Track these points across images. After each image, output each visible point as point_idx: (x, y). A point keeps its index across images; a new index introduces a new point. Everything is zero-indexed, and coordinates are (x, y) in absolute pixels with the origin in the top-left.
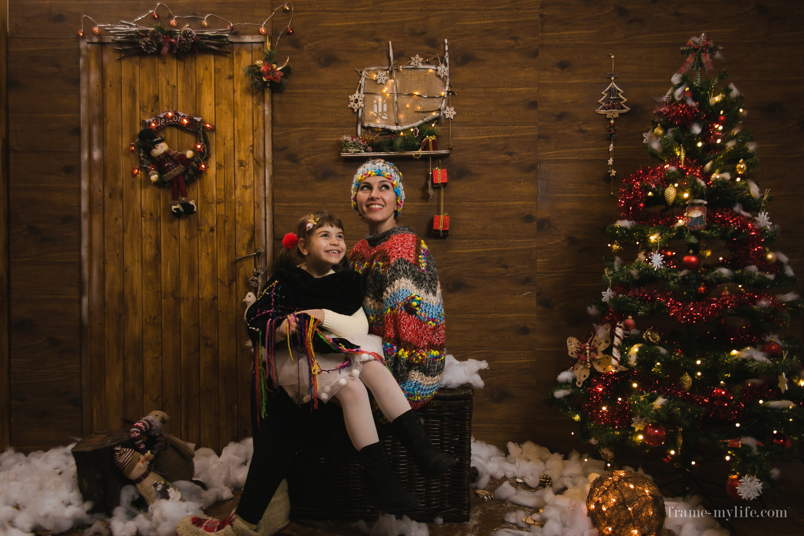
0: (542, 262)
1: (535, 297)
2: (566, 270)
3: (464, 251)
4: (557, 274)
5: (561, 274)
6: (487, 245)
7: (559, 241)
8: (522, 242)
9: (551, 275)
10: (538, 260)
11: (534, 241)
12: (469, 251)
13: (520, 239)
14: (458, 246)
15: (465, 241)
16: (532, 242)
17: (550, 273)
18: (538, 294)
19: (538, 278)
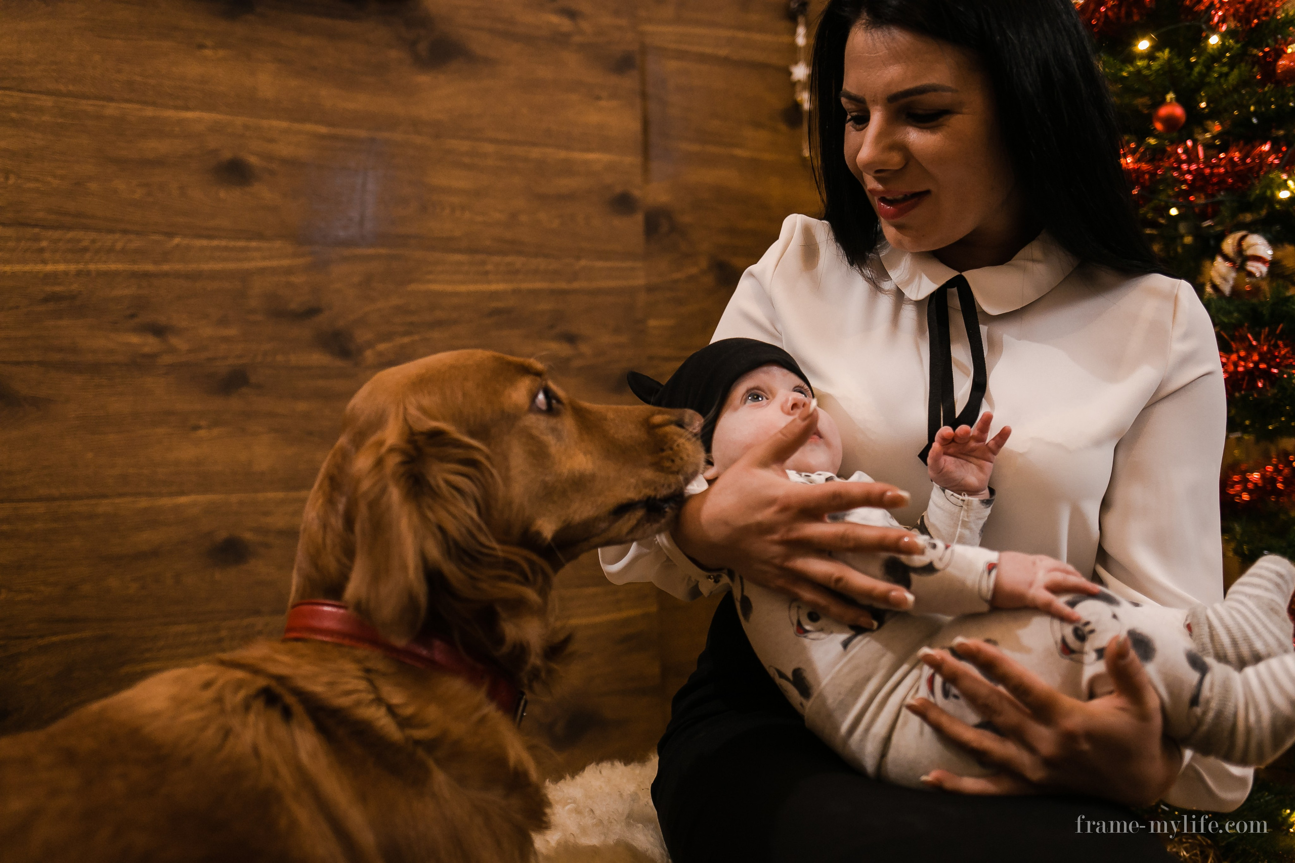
0: (659, 327)
6: (518, 271)
7: (696, 271)
8: (608, 268)
10: (650, 323)
11: (641, 268)
13: (605, 260)
14: (440, 273)
15: (458, 257)
16: (633, 269)
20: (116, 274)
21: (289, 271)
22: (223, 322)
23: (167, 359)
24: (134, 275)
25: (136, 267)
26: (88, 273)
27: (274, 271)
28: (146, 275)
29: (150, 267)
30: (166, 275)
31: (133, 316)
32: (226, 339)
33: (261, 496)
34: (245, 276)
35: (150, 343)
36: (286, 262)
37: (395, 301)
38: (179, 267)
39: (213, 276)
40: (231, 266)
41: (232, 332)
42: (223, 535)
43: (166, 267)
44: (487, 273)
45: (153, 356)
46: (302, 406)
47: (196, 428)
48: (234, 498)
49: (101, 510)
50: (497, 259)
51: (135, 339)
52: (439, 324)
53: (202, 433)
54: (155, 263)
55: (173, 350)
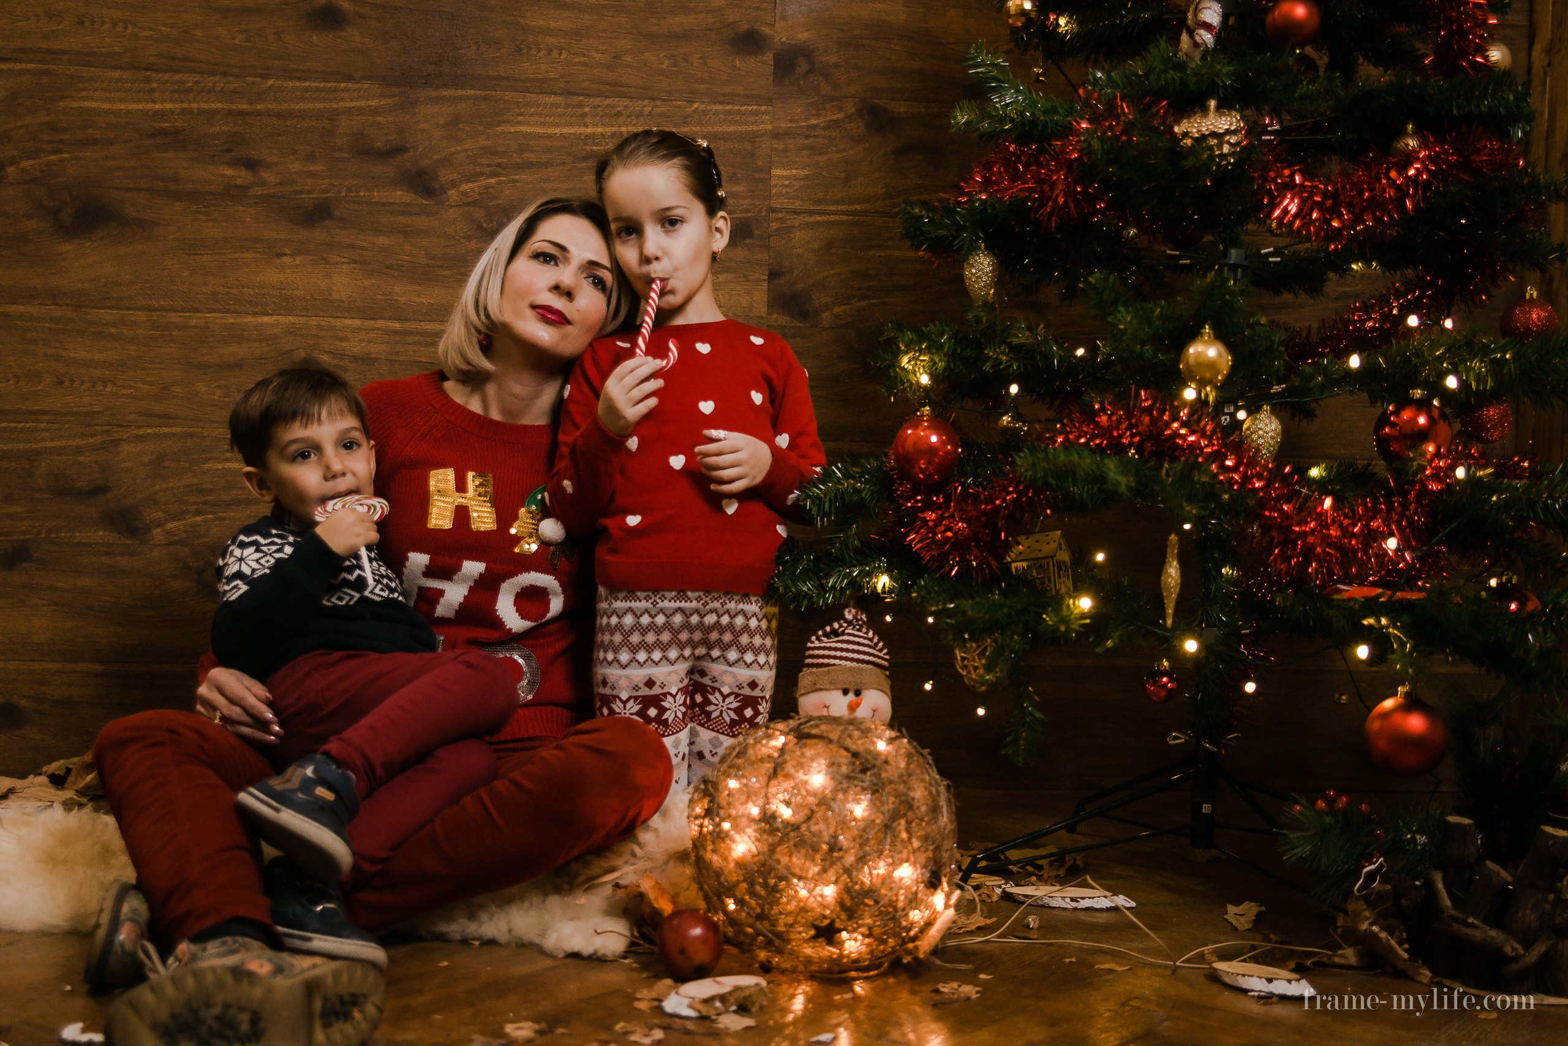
0: (787, 177)
1: (765, 286)
2: (858, 207)
3: (551, 131)
4: (833, 218)
5: (844, 218)
6: (619, 114)
7: (839, 116)
8: (729, 112)
9: (812, 219)
10: (776, 172)
11: (765, 113)
12: (566, 130)
13: (721, 103)
14: (532, 115)
15: (552, 99)
16: (757, 113)
17: (811, 213)
18: (773, 276)
19: (775, 225)
20: (216, 112)
21: (375, 111)
22: (311, 158)
23: (258, 191)
24: (230, 113)
25: (233, 107)
26: (191, 112)
27: (361, 111)
28: (242, 113)
29: (245, 106)
30: (259, 113)
31: (228, 151)
32: (312, 175)
33: (338, 323)
34: (333, 116)
35: (242, 176)
36: (373, 103)
37: (482, 142)
38: (272, 106)
39: (302, 115)
40: (321, 106)
41: (318, 167)
42: (302, 354)
43: (260, 107)
44: (584, 115)
45: (244, 188)
46: (382, 240)
47: (281, 255)
48: (314, 322)
49: (193, 322)
50: (597, 101)
51: (229, 172)
52: (527, 166)
53: (285, 259)
54: (251, 103)
55: (262, 183)
